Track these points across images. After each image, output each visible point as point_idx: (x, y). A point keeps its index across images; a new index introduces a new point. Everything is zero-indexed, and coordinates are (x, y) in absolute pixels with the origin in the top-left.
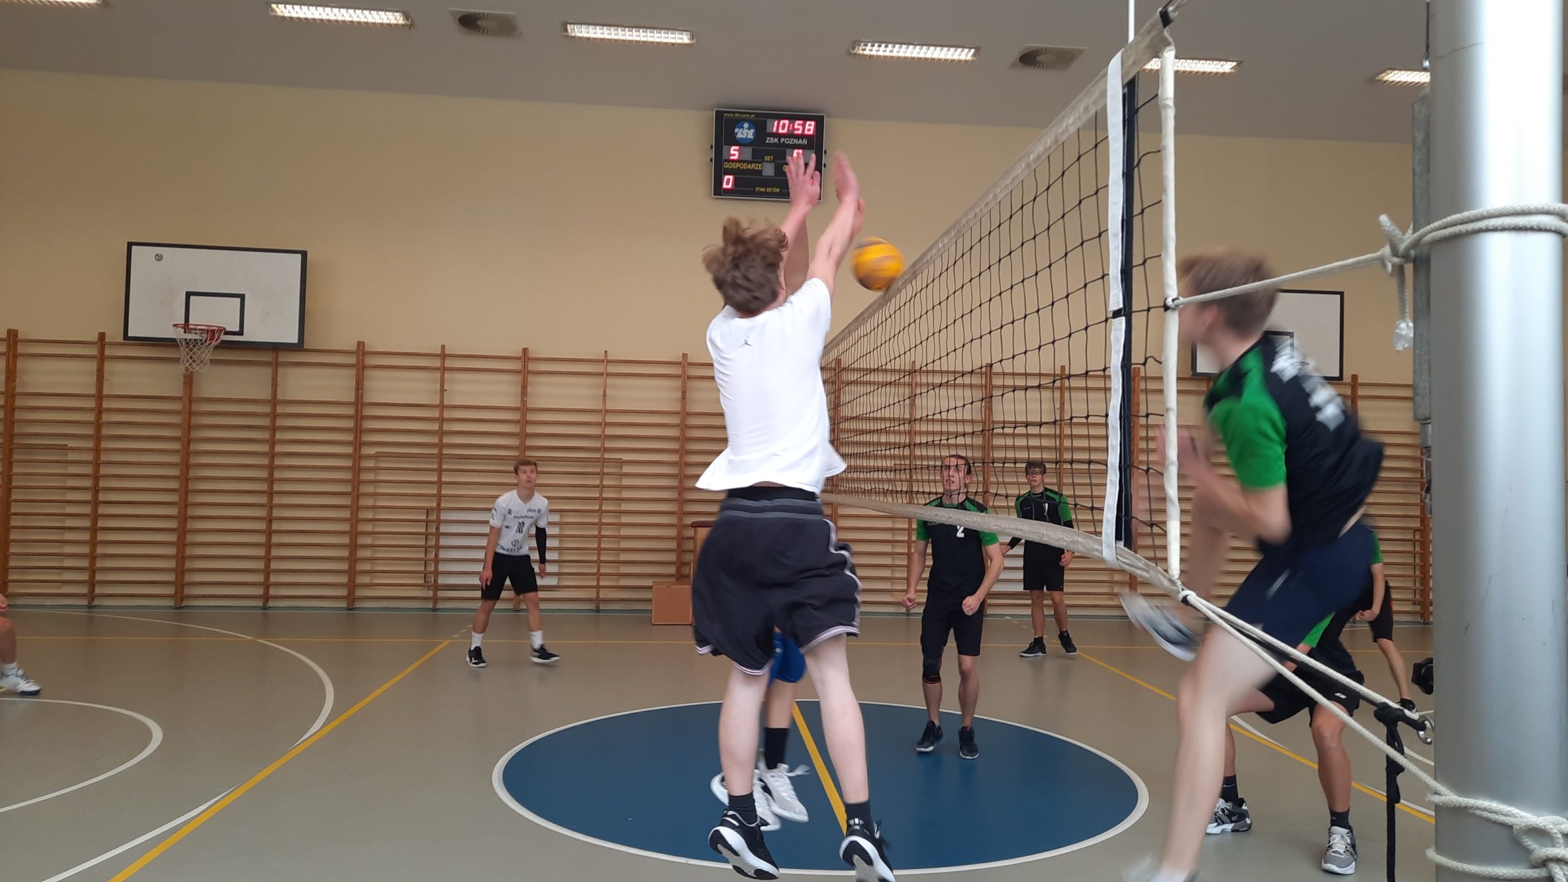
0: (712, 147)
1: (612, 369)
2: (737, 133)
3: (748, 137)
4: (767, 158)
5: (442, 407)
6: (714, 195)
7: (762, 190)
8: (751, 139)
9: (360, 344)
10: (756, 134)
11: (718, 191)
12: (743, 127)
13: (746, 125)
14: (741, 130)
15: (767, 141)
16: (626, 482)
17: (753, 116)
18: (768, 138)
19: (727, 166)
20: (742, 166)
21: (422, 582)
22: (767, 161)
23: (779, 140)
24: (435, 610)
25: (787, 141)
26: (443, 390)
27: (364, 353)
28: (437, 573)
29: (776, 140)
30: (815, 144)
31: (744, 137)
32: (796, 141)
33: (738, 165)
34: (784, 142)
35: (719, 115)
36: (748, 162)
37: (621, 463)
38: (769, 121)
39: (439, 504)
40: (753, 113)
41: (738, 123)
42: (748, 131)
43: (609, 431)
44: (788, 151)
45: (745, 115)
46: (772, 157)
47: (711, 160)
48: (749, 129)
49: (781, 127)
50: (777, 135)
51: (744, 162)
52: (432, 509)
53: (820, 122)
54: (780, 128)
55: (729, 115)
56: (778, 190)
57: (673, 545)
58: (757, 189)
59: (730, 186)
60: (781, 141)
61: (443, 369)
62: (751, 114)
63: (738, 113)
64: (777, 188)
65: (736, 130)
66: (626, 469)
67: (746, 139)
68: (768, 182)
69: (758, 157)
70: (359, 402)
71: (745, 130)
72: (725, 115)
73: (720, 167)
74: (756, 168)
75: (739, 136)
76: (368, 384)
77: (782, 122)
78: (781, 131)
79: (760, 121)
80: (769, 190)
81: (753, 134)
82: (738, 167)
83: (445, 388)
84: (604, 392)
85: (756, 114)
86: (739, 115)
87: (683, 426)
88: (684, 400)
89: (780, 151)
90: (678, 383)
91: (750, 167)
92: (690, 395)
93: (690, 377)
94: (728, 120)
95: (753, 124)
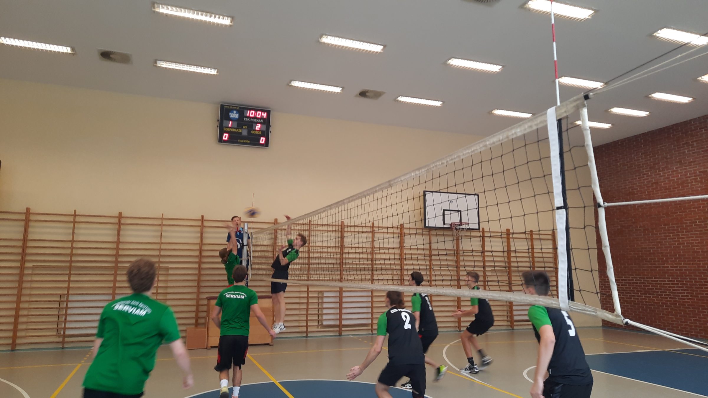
0: (218, 121)
1: (165, 222)
2: (230, 115)
4: (244, 127)
5: (73, 241)
6: (219, 142)
7: (242, 141)
8: (236, 118)
9: (28, 209)
10: (239, 116)
11: (221, 140)
12: (233, 113)
13: (235, 112)
14: (232, 114)
15: (244, 120)
16: (170, 278)
18: (245, 118)
19: (225, 129)
20: (232, 130)
21: (55, 333)
22: (244, 129)
23: (250, 120)
24: (63, 348)
25: (254, 120)
26: (73, 233)
27: (30, 214)
28: (65, 329)
30: (266, 122)
31: (234, 117)
32: (257, 120)
33: (230, 129)
34: (252, 121)
35: (222, 106)
36: (235, 128)
37: (167, 269)
38: (245, 111)
39: (68, 292)
40: (238, 107)
41: (231, 110)
42: (235, 115)
43: (163, 253)
44: (254, 125)
45: (234, 108)
46: (246, 127)
47: (218, 126)
48: (236, 114)
50: (249, 117)
51: (233, 128)
52: (64, 295)
53: (269, 112)
55: (227, 107)
56: (249, 142)
57: (194, 309)
58: (239, 141)
59: (226, 139)
61: (74, 222)
62: (237, 107)
63: (231, 106)
64: (249, 140)
65: (230, 114)
66: (170, 272)
68: (244, 138)
69: (240, 126)
70: (25, 240)
71: (234, 114)
72: (225, 107)
73: (222, 130)
74: (239, 131)
76: (30, 230)
77: (251, 112)
78: (251, 115)
79: (242, 110)
80: (245, 141)
83: (75, 232)
84: (161, 234)
85: (239, 107)
86: (231, 107)
87: (201, 250)
88: (202, 237)
89: (251, 124)
90: (199, 229)
91: (236, 130)
92: (205, 235)
93: (205, 227)
94: (226, 109)
95: (238, 111)
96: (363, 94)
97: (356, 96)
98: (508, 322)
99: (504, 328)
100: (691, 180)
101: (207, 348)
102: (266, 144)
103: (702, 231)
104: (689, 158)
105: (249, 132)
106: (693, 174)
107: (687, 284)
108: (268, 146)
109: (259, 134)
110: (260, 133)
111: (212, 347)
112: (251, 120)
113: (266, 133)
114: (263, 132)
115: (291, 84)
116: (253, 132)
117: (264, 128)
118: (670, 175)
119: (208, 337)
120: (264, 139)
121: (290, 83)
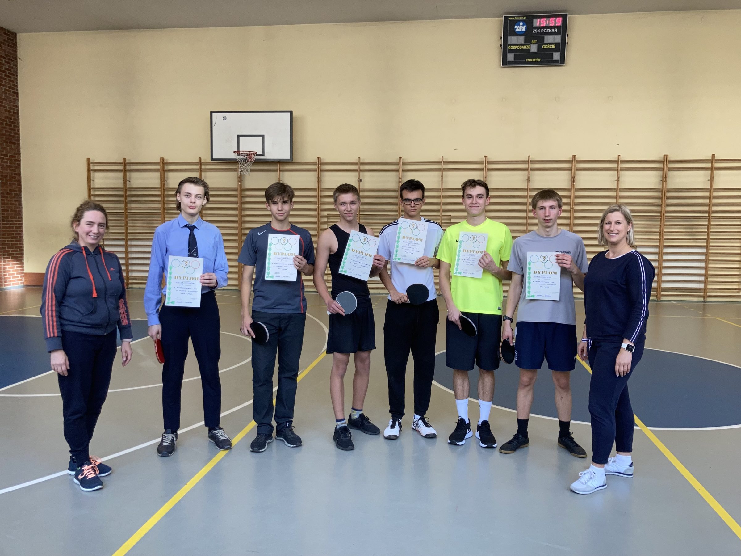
0: (501, 38)
2: (516, 29)
4: (533, 42)
6: (503, 65)
7: (530, 60)
8: (524, 31)
9: (319, 159)
10: (527, 28)
11: (505, 63)
12: (520, 25)
13: (521, 24)
14: (518, 26)
15: (533, 32)
17: (525, 18)
18: (534, 30)
19: (510, 48)
20: (518, 47)
22: (533, 44)
23: (540, 31)
25: (545, 31)
27: (321, 163)
29: (539, 31)
30: (562, 31)
31: (520, 30)
32: (550, 31)
34: (543, 32)
35: (506, 19)
36: (522, 45)
38: (535, 20)
40: (525, 16)
41: (517, 22)
42: (522, 27)
44: (545, 37)
45: (521, 18)
46: (536, 41)
47: (501, 45)
48: (523, 26)
50: (539, 28)
51: (519, 45)
53: (565, 18)
54: (541, 23)
55: (511, 18)
56: (539, 60)
58: (527, 60)
59: (511, 60)
60: (542, 31)
62: (524, 16)
63: (516, 16)
64: (539, 58)
65: (516, 27)
67: (521, 31)
68: (534, 55)
69: (528, 41)
70: (319, 189)
71: (521, 27)
72: (509, 18)
73: (505, 49)
74: (527, 48)
75: (517, 30)
76: (323, 179)
77: (542, 20)
78: (541, 25)
79: (530, 19)
80: (534, 60)
81: (525, 28)
82: (517, 48)
84: (442, 179)
85: (527, 16)
86: (517, 18)
89: (541, 37)
91: (523, 47)
94: (511, 21)
95: (525, 22)
102: (562, 61)
105: (540, 47)
108: (564, 63)
109: (553, 48)
110: (554, 46)
112: (542, 30)
113: (561, 47)
114: (557, 44)
116: (544, 47)
117: (559, 39)
120: (559, 53)
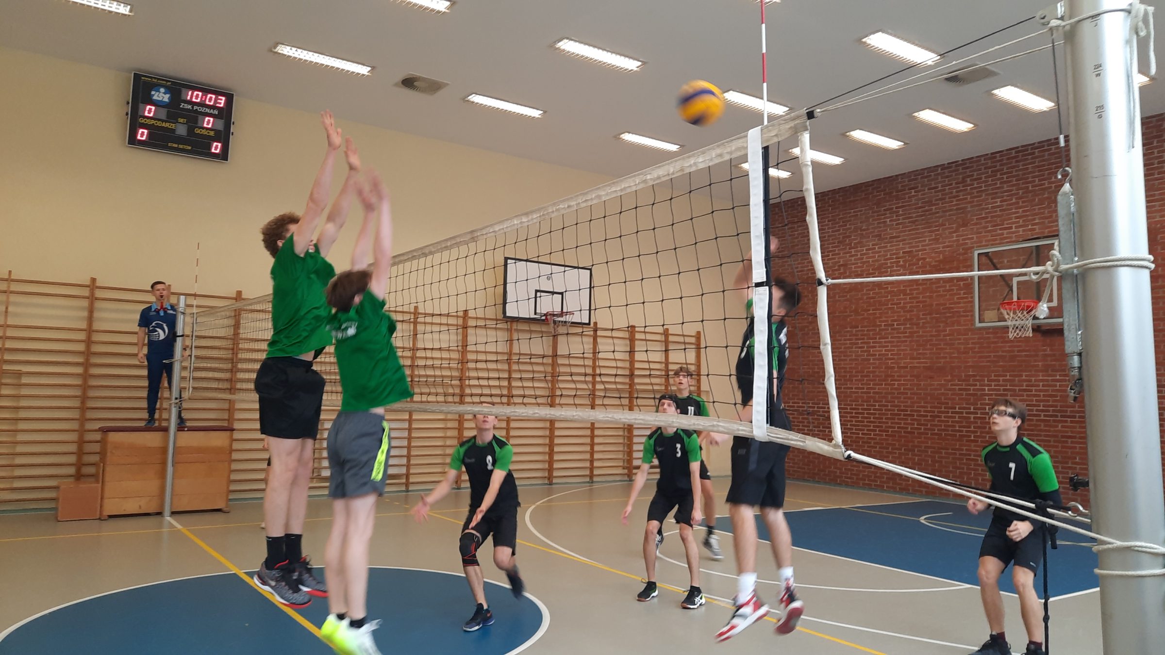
0: (128, 103)
1: (14, 287)
2: (154, 95)
3: (164, 100)
4: (181, 120)
6: (129, 144)
7: (175, 146)
8: (166, 102)
10: (171, 99)
11: (133, 140)
12: (160, 92)
13: (162, 90)
14: (158, 93)
15: (181, 106)
16: (25, 391)
17: (169, 83)
18: (183, 104)
19: (142, 121)
20: (156, 123)
22: (180, 123)
23: (193, 107)
25: (200, 109)
29: (190, 107)
30: (225, 114)
31: (160, 99)
32: (208, 110)
33: (153, 122)
34: (197, 110)
35: (137, 77)
36: (163, 121)
37: (20, 374)
38: (184, 90)
40: (169, 81)
41: (156, 86)
42: (163, 95)
43: (10, 345)
44: (200, 117)
45: (161, 82)
46: (185, 120)
47: (127, 114)
48: (165, 93)
49: (196, 96)
50: (190, 102)
51: (159, 120)
53: (230, 97)
54: (194, 98)
55: (147, 79)
56: (190, 148)
57: (73, 448)
58: (170, 144)
59: (144, 138)
62: (167, 81)
63: (155, 78)
64: (189, 146)
65: (153, 93)
66: (25, 380)
67: (161, 101)
68: (180, 140)
69: (172, 118)
71: (161, 94)
72: (143, 78)
73: (135, 121)
74: (170, 127)
75: (155, 98)
77: (196, 93)
78: (194, 100)
79: (176, 87)
80: (181, 146)
81: (169, 98)
82: (153, 124)
85: (172, 82)
86: (156, 80)
87: (89, 342)
88: (90, 319)
89: (193, 116)
90: (85, 303)
91: (164, 125)
92: (96, 315)
93: (97, 299)
94: (145, 82)
95: (169, 90)
96: (409, 83)
97: (396, 85)
98: (624, 469)
99: (618, 478)
100: (891, 263)
101: (99, 519)
102: (224, 156)
103: (899, 337)
104: (891, 231)
105: (191, 131)
106: (894, 254)
107: (875, 414)
108: (227, 160)
109: (211, 136)
110: (212, 133)
111: (110, 517)
112: (195, 108)
113: (224, 136)
114: (217, 132)
115: (276, 50)
116: (197, 131)
117: (220, 125)
118: (865, 254)
119: (102, 498)
120: (220, 145)
121: (275, 48)
